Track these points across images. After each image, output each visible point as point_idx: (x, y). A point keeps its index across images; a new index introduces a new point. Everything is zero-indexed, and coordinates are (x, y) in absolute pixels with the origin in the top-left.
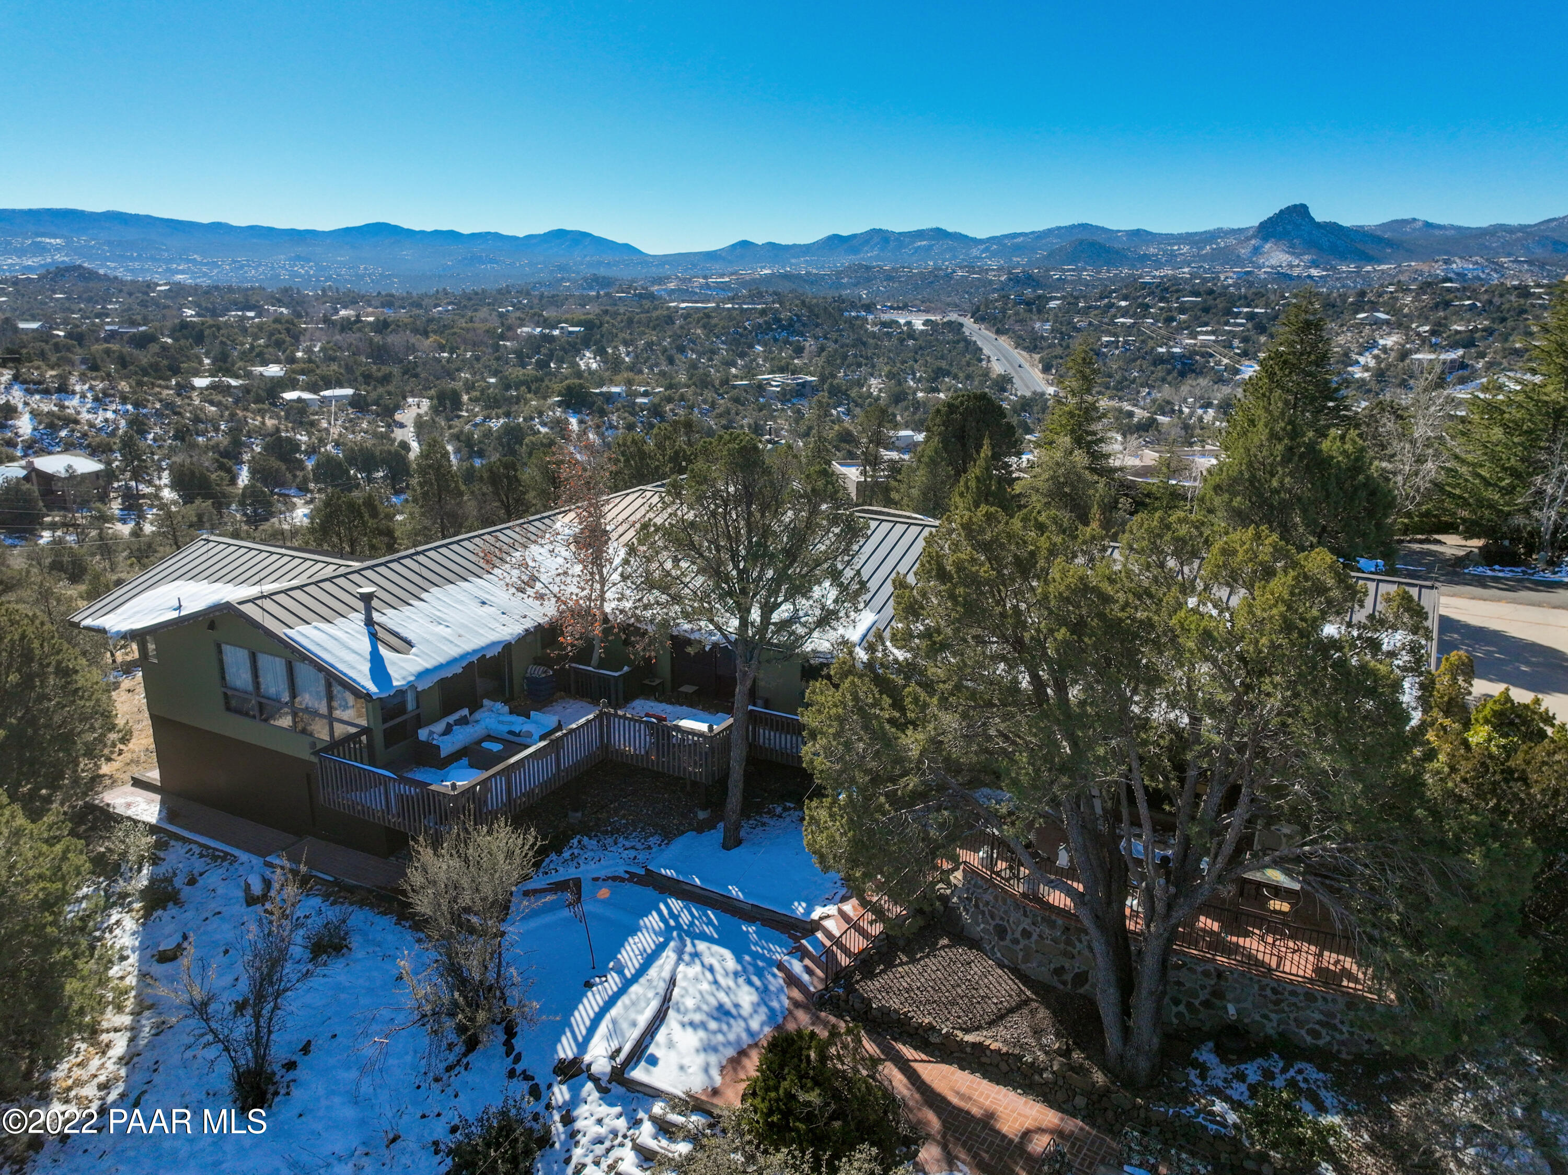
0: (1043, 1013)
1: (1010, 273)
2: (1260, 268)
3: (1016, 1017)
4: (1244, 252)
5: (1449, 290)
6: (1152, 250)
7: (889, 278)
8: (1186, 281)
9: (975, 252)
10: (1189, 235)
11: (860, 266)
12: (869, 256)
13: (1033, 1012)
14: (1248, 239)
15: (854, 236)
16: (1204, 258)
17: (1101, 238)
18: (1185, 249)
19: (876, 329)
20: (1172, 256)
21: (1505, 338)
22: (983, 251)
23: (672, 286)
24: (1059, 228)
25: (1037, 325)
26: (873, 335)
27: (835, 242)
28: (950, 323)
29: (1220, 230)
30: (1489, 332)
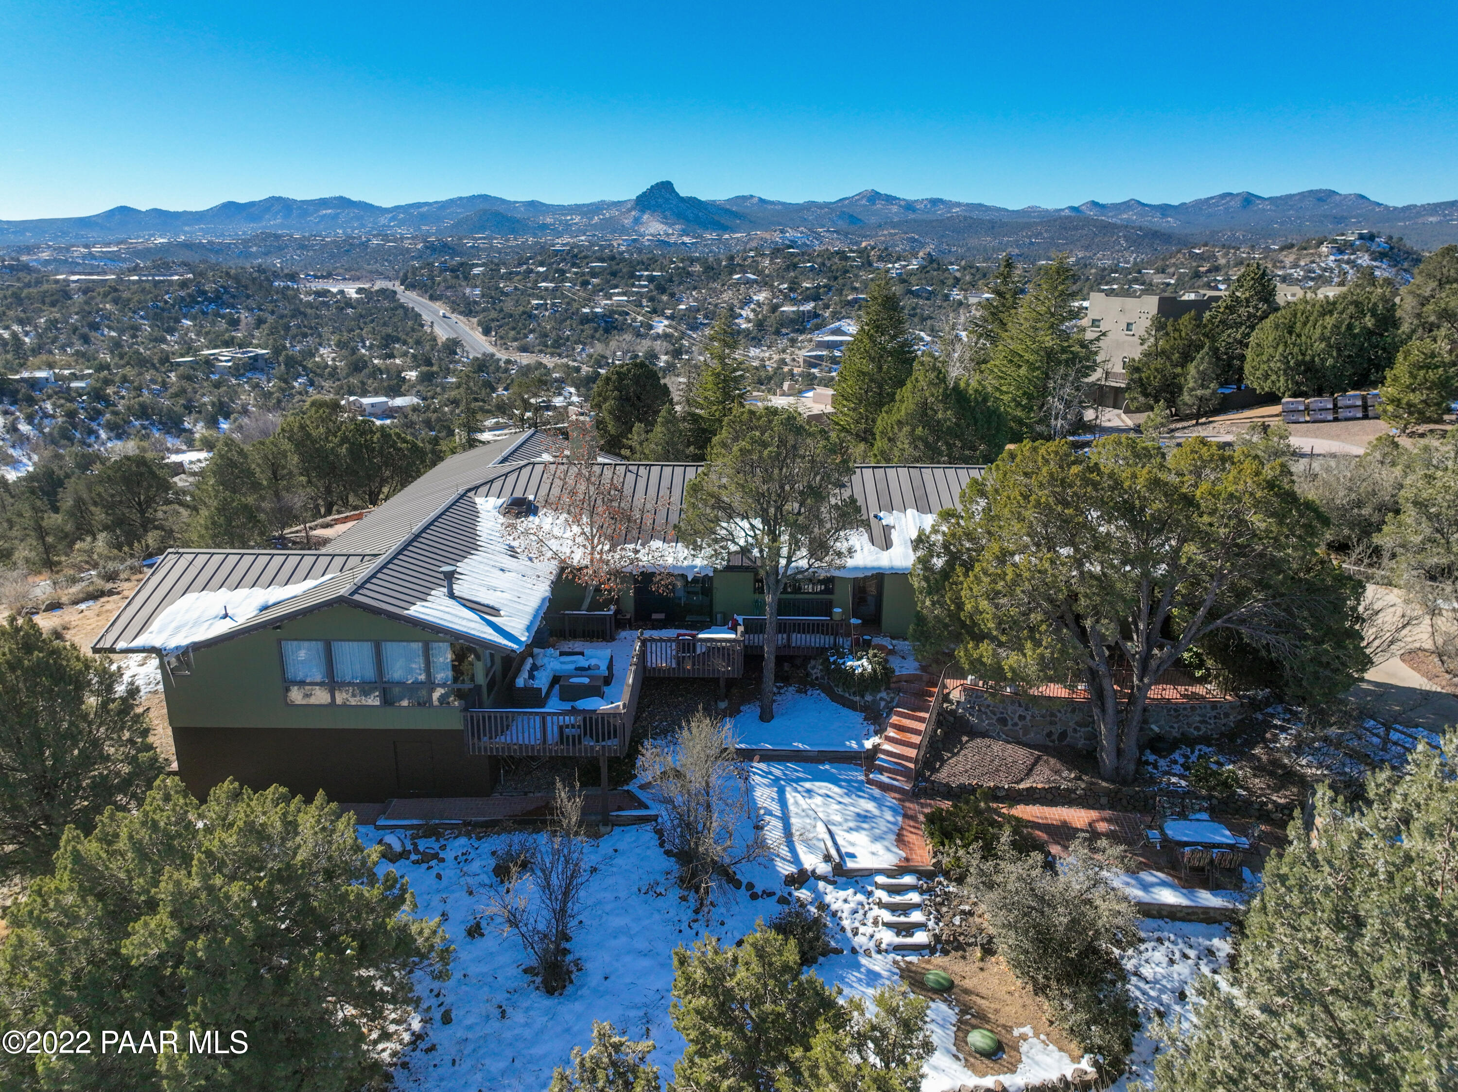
0: (1052, 761)
1: (425, 241)
2: (643, 236)
3: (1038, 768)
4: (627, 221)
5: (792, 254)
6: (549, 220)
7: (303, 247)
8: (588, 248)
9: (383, 221)
10: (578, 206)
11: (269, 235)
12: (273, 223)
13: (1047, 762)
14: (629, 211)
15: (252, 204)
16: (595, 227)
17: (502, 209)
18: (577, 219)
19: (311, 298)
20: (567, 226)
21: (840, 292)
22: (391, 220)
23: (45, 255)
24: (460, 199)
25: (468, 291)
26: (309, 305)
27: (230, 209)
28: (383, 291)
29: (603, 202)
30: (828, 288)
